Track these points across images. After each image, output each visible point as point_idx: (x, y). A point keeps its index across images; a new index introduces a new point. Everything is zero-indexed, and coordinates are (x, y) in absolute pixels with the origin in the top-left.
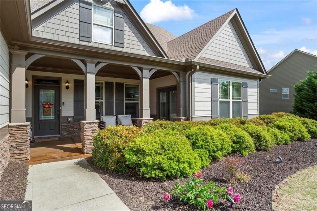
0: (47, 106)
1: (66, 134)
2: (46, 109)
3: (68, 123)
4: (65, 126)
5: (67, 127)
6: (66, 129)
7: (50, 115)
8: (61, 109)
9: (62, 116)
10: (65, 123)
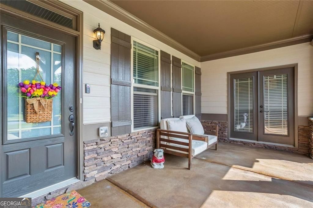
0: (39, 92)
1: (96, 172)
2: (34, 101)
3: (99, 141)
4: (92, 150)
5: (97, 154)
6: (96, 159)
7: (46, 121)
8: (82, 104)
9: (85, 122)
10: (92, 141)
